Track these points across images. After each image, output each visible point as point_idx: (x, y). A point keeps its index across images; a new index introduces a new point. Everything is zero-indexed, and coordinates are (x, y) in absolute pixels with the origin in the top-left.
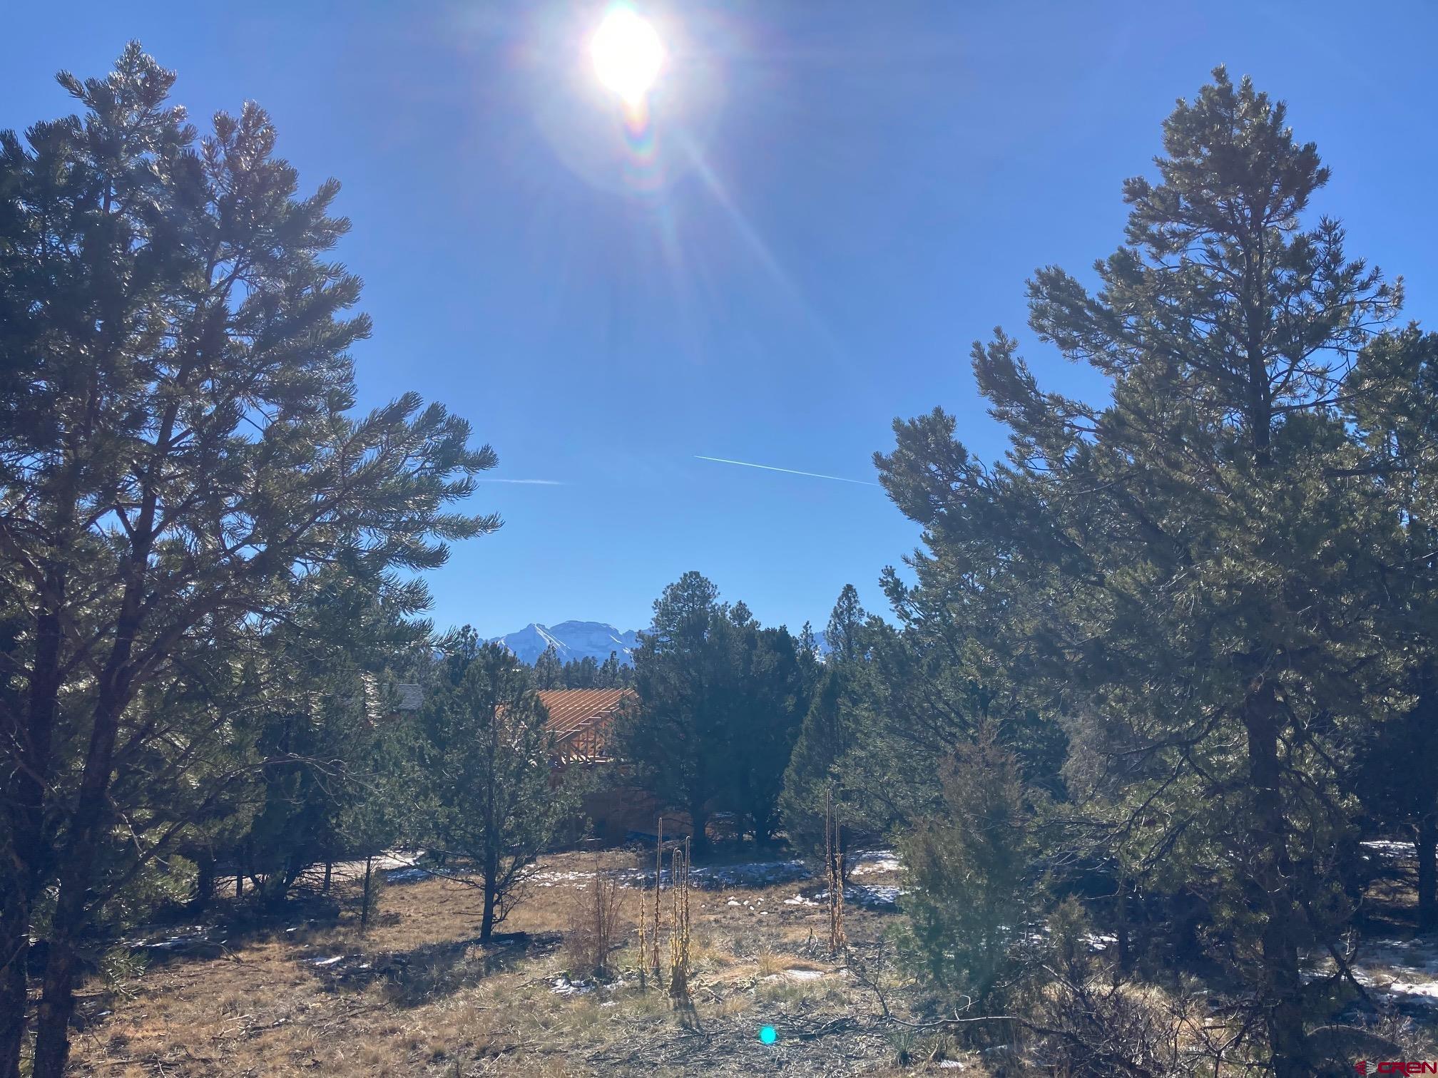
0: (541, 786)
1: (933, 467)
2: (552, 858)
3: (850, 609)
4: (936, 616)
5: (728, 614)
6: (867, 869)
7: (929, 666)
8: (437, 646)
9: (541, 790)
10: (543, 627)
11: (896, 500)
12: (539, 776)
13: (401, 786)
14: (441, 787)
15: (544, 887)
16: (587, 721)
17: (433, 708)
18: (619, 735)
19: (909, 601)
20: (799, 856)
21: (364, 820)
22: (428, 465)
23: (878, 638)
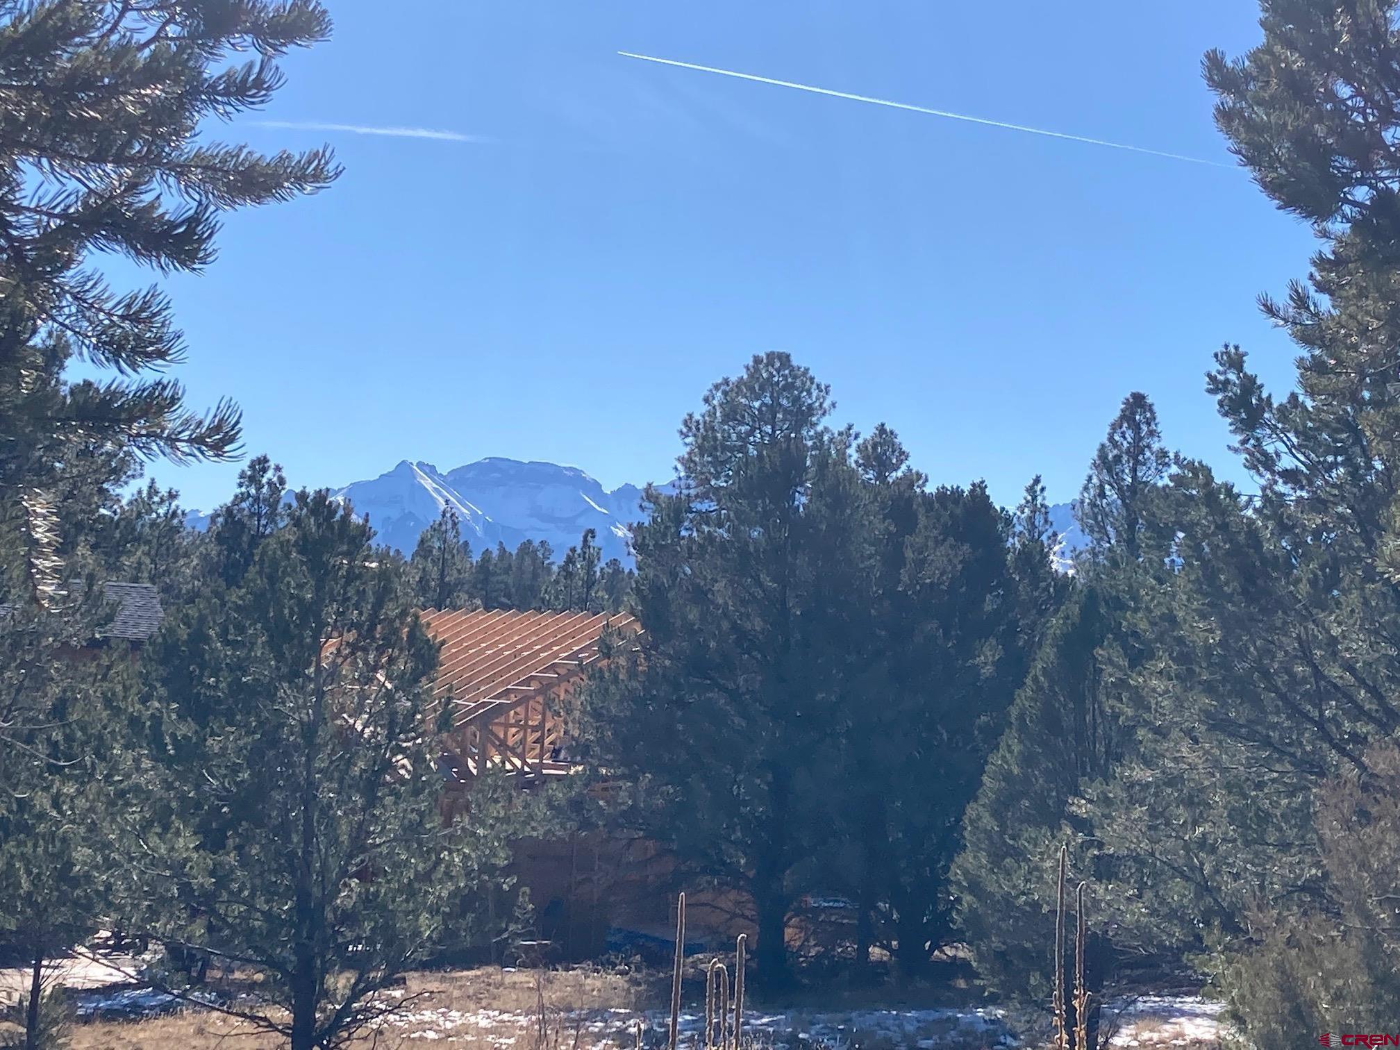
0: (421, 814)
1: (1344, 91)
2: (443, 980)
3: (1136, 451)
4: (1335, 465)
5: (853, 454)
6: (1146, 1035)
7: (1313, 583)
8: (190, 441)
9: (421, 823)
10: (431, 470)
11: (1251, 161)
12: (416, 793)
13: (112, 803)
14: (198, 806)
15: (421, 1038)
16: (527, 682)
17: (183, 633)
18: (597, 714)
19: (1274, 429)
20: (994, 1000)
21: (29, 873)
22: (172, 30)
23: (1199, 514)
